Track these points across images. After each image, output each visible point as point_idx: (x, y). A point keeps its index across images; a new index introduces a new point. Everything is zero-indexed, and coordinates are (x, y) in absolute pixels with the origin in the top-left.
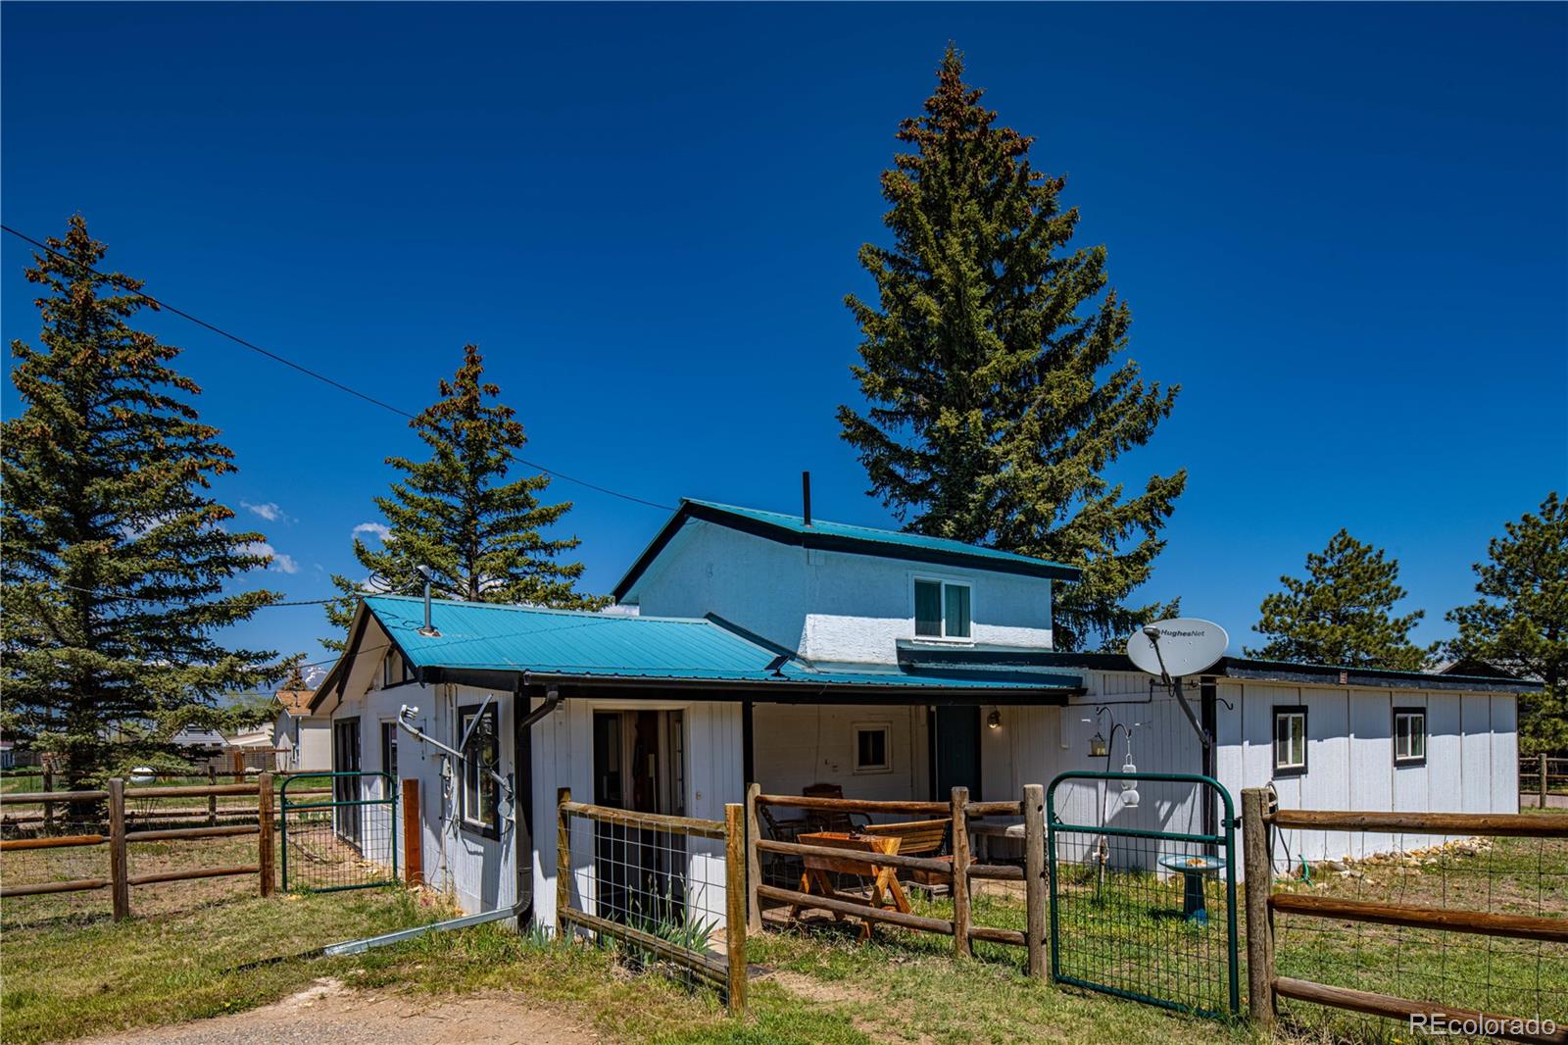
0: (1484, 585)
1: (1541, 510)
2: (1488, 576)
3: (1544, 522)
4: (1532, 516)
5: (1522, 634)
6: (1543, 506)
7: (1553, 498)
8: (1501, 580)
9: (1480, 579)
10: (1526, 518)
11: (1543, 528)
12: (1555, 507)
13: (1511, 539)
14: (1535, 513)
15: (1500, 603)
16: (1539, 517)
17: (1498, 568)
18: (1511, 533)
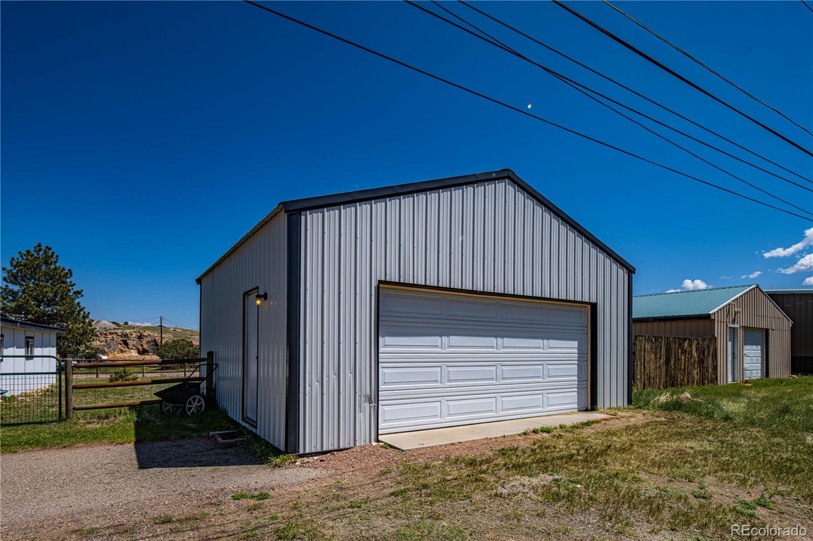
0: (7, 278)
1: (34, 249)
2: (10, 274)
3: (35, 255)
4: (31, 251)
5: (27, 304)
6: (35, 248)
7: (39, 245)
8: (15, 277)
9: (6, 275)
10: (28, 251)
11: (35, 258)
12: (40, 250)
13: (20, 259)
14: (32, 250)
15: (16, 288)
16: (33, 252)
17: (14, 271)
18: (21, 256)
